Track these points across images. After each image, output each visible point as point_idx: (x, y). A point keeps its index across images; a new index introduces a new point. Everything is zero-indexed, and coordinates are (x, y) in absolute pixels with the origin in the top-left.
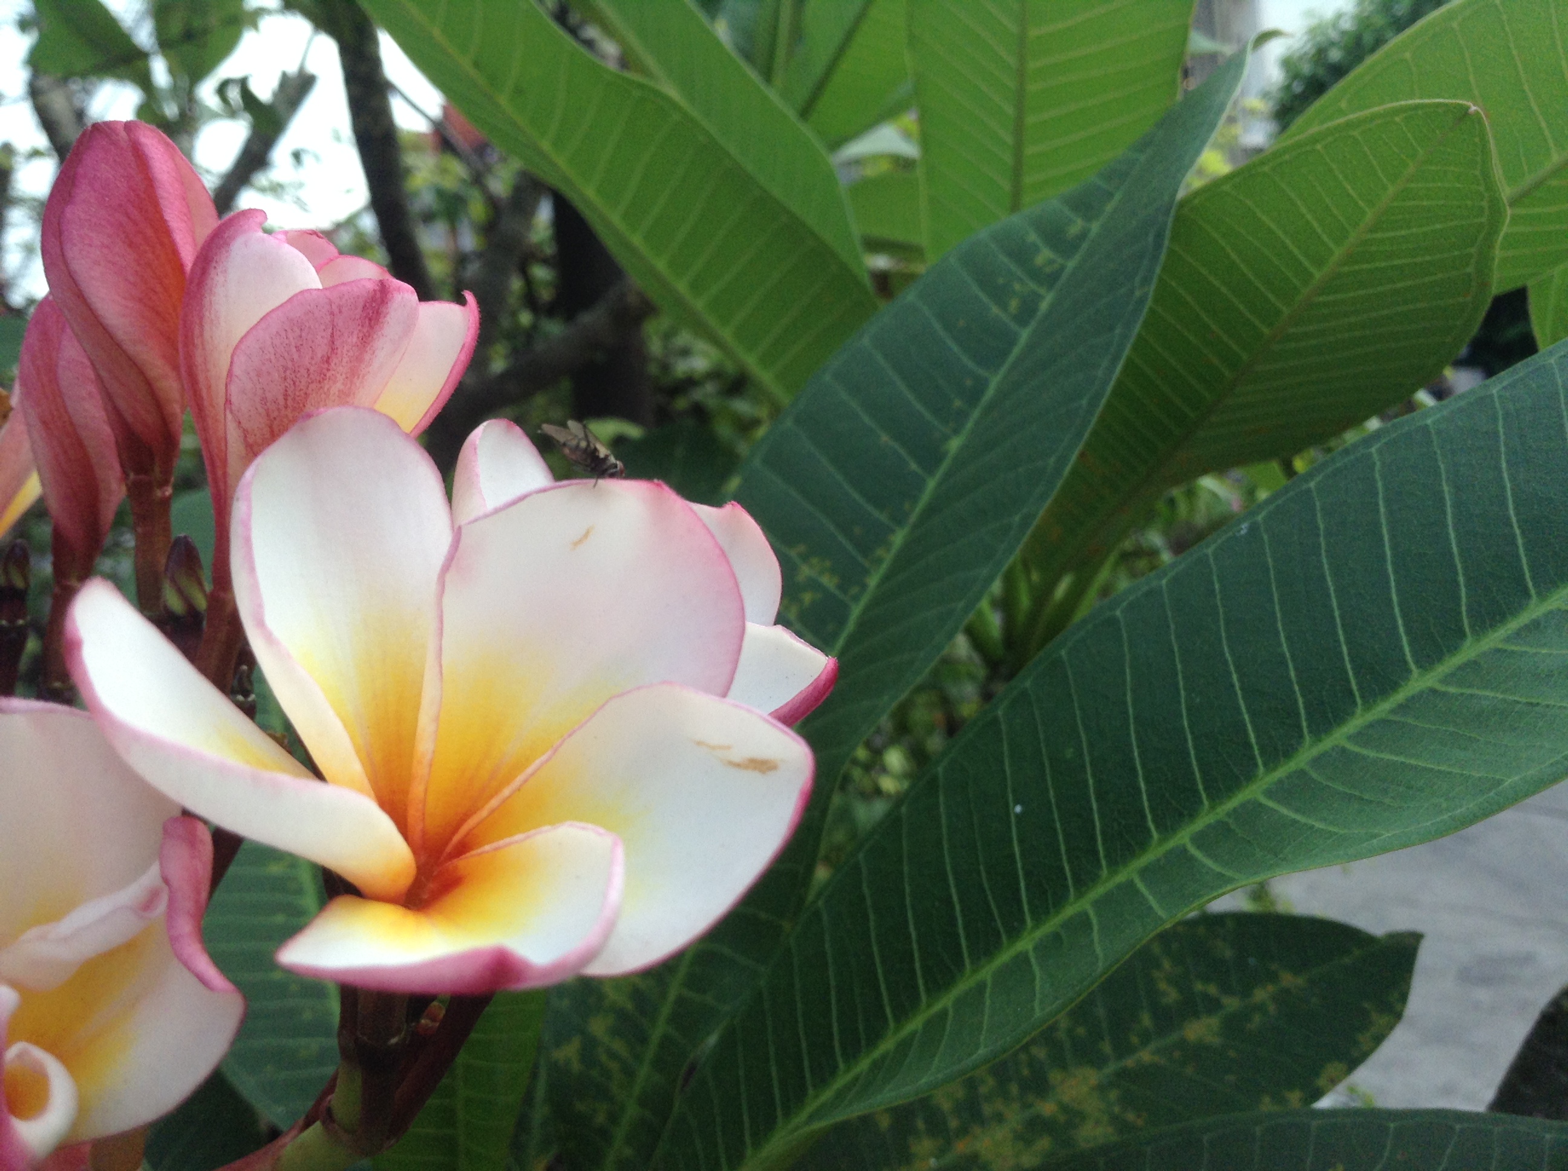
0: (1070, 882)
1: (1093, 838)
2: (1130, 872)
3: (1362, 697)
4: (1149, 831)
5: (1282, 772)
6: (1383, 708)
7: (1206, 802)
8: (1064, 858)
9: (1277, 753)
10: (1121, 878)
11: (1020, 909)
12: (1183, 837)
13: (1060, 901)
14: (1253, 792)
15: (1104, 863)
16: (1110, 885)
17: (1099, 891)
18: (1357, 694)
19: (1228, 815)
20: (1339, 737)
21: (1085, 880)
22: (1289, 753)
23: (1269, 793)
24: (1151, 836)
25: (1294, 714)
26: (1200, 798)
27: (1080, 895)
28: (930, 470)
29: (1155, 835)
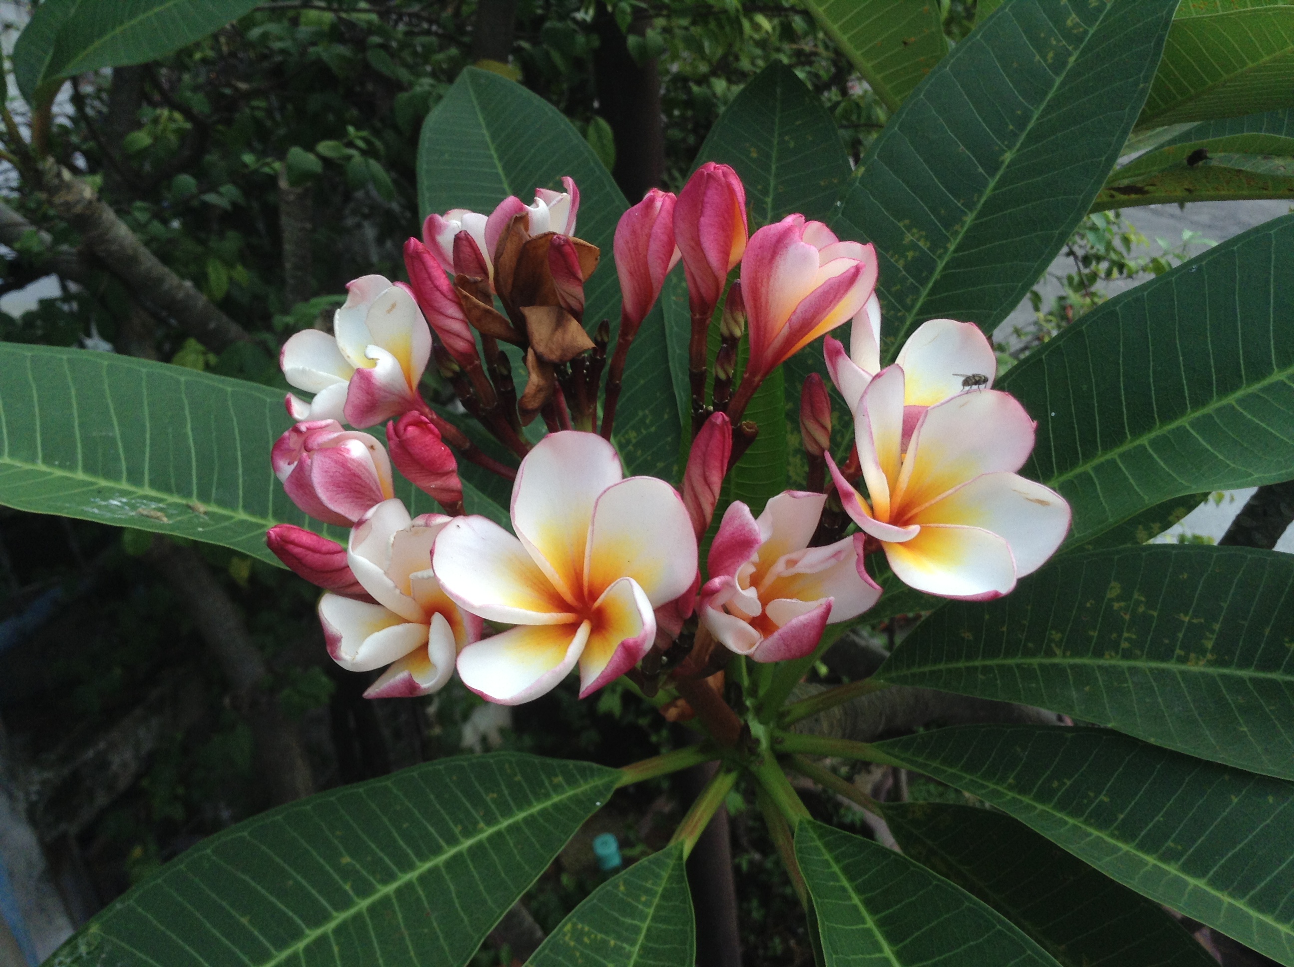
0: (1080, 456)
1: (1095, 434)
2: (1114, 454)
3: (1247, 379)
4: (1125, 433)
5: (1197, 414)
6: (1256, 387)
7: (1158, 423)
8: (1078, 443)
9: (1199, 402)
10: (1109, 456)
11: (1052, 468)
12: (1144, 440)
13: (1074, 464)
14: (1184, 422)
15: (1100, 448)
16: (1102, 459)
17: (1096, 461)
18: (1244, 377)
19: (1169, 432)
20: (1231, 399)
21: (1088, 455)
22: (1204, 404)
23: (1192, 424)
24: (1126, 437)
25: (1210, 384)
26: (1155, 420)
27: (1085, 463)
28: (992, 174)
29: (1129, 437)
